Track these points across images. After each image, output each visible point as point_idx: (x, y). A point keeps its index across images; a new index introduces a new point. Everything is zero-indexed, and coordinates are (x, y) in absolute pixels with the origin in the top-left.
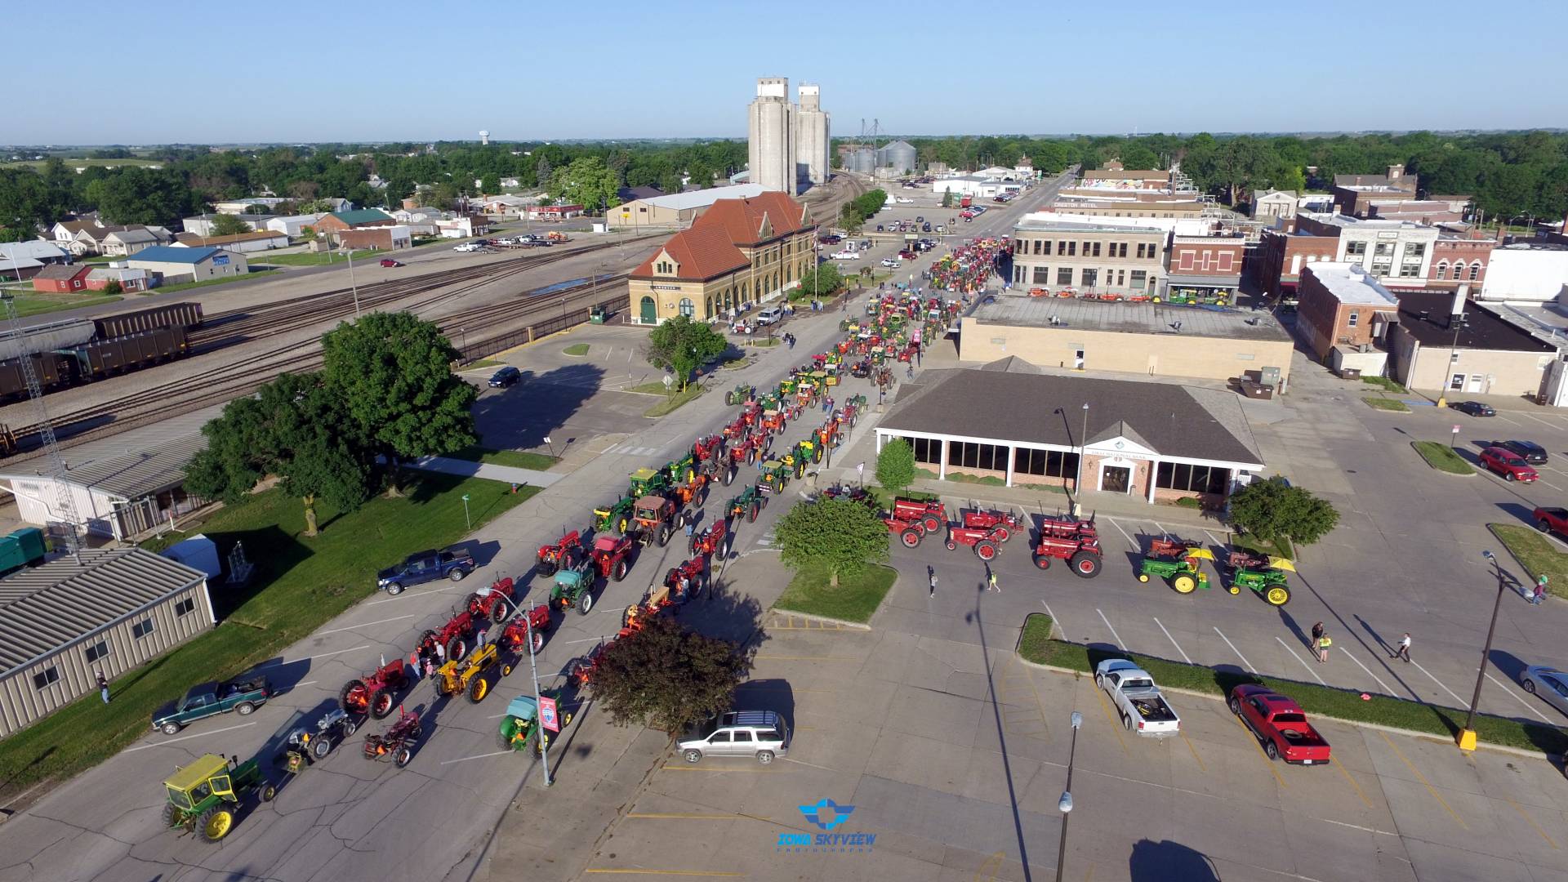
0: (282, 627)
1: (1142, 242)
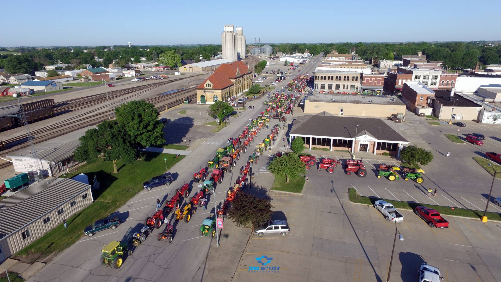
0: (116, 202)
1: (354, 76)
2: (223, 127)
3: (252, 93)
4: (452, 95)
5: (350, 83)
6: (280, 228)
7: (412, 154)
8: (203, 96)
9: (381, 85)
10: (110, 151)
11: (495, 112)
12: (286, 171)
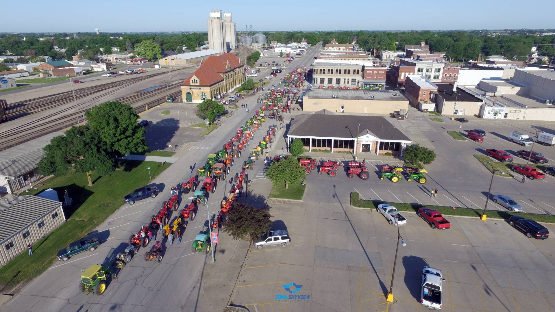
0: (93, 219)
1: (355, 69)
2: (213, 129)
3: (244, 89)
4: (455, 89)
5: (351, 77)
6: (280, 238)
7: (414, 154)
8: (188, 94)
9: (384, 79)
10: (83, 161)
11: (496, 107)
12: (285, 176)
